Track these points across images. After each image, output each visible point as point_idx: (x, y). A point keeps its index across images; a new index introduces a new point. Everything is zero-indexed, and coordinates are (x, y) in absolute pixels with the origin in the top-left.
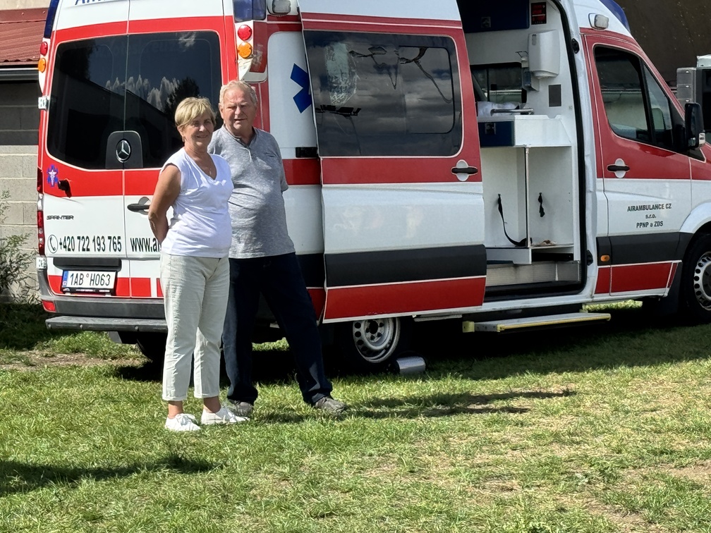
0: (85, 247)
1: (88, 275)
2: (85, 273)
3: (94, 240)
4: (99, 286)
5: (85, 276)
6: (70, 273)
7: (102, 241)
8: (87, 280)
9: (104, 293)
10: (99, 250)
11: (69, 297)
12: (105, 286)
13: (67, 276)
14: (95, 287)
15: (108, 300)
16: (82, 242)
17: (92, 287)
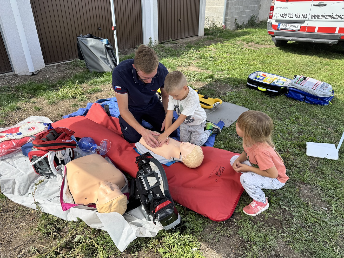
0: (291, 17)
1: (289, 25)
2: (288, 24)
3: (295, 15)
4: (294, 28)
5: (288, 25)
6: (281, 24)
7: (299, 15)
8: (288, 26)
9: (295, 30)
10: (297, 18)
11: (279, 31)
12: (296, 28)
13: (280, 25)
14: (292, 28)
15: (296, 32)
16: (290, 15)
17: (290, 28)
